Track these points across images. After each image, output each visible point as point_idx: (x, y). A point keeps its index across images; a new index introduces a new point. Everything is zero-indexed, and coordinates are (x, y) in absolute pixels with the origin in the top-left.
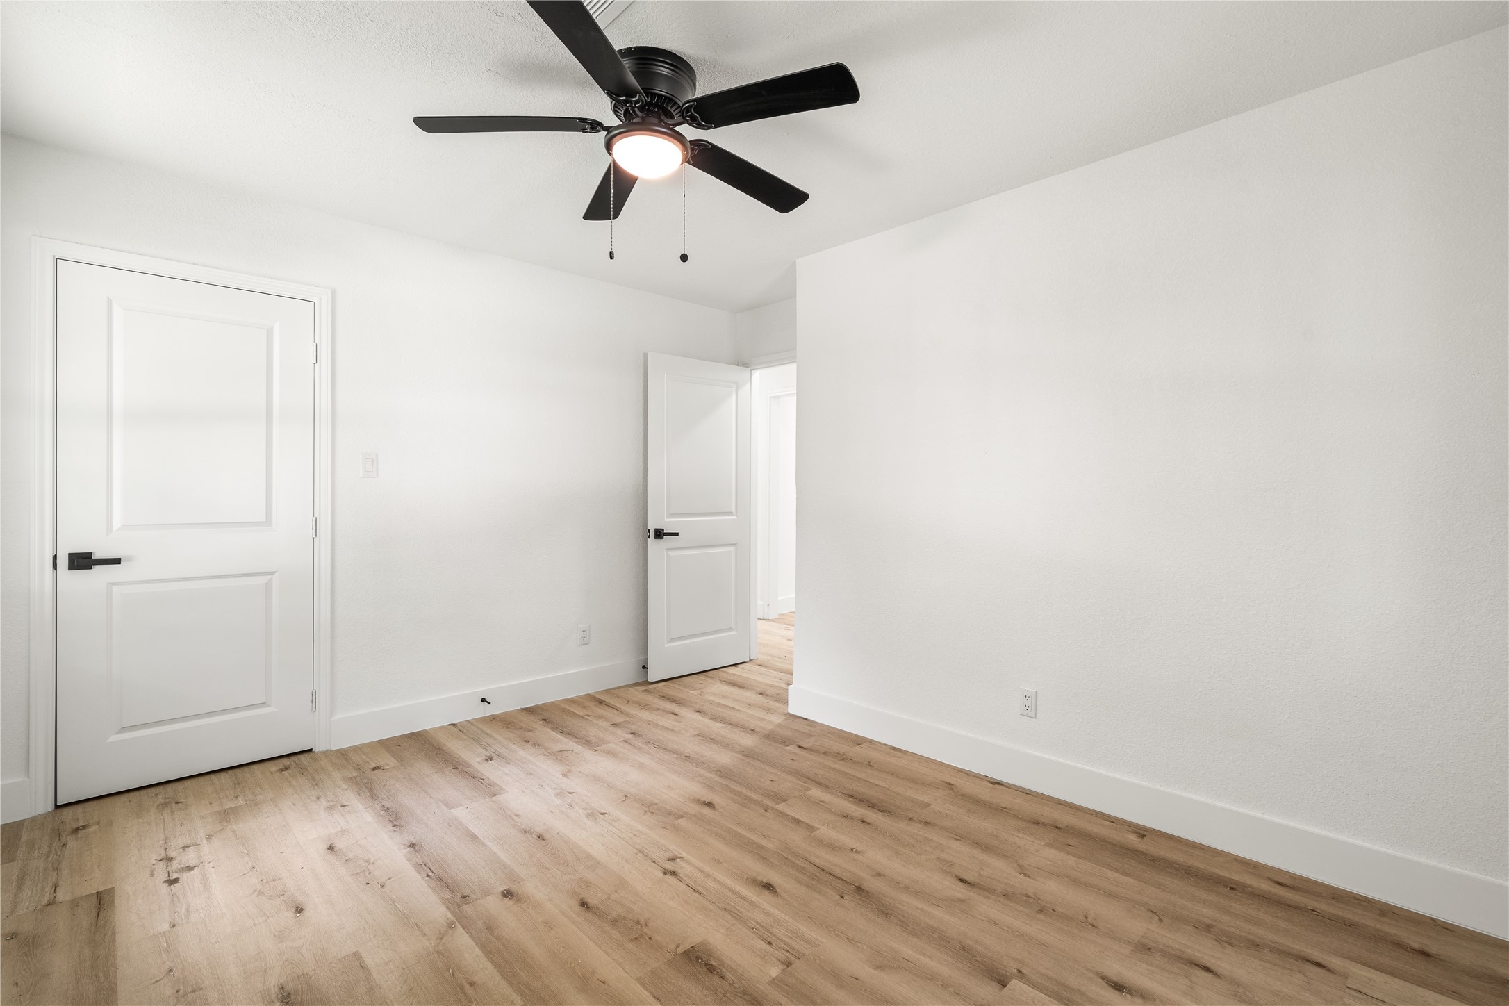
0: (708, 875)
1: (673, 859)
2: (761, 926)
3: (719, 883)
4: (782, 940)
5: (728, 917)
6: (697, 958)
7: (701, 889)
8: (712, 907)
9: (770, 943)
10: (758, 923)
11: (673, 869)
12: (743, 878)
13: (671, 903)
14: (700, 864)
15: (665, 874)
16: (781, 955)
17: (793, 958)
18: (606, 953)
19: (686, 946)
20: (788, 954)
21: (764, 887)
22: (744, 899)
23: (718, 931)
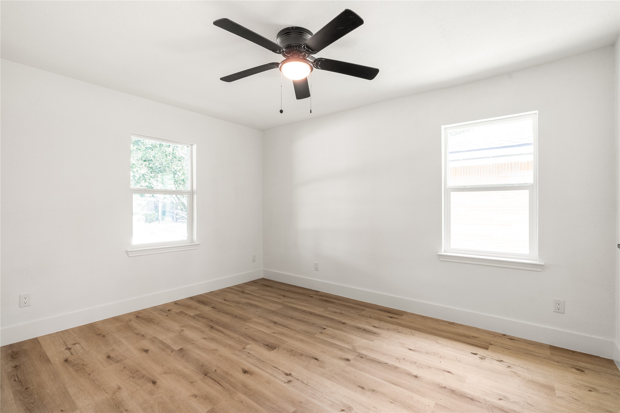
0: (271, 375)
1: (289, 382)
2: (250, 357)
3: (266, 372)
4: (244, 354)
5: (262, 359)
6: (271, 347)
7: (273, 368)
8: (268, 362)
9: (248, 353)
10: (252, 358)
11: (288, 377)
12: (256, 375)
13: (284, 362)
14: (276, 380)
15: (290, 374)
16: (245, 350)
17: (242, 350)
18: (300, 347)
19: (275, 350)
20: (243, 351)
21: (247, 372)
22: (256, 366)
23: (266, 355)
